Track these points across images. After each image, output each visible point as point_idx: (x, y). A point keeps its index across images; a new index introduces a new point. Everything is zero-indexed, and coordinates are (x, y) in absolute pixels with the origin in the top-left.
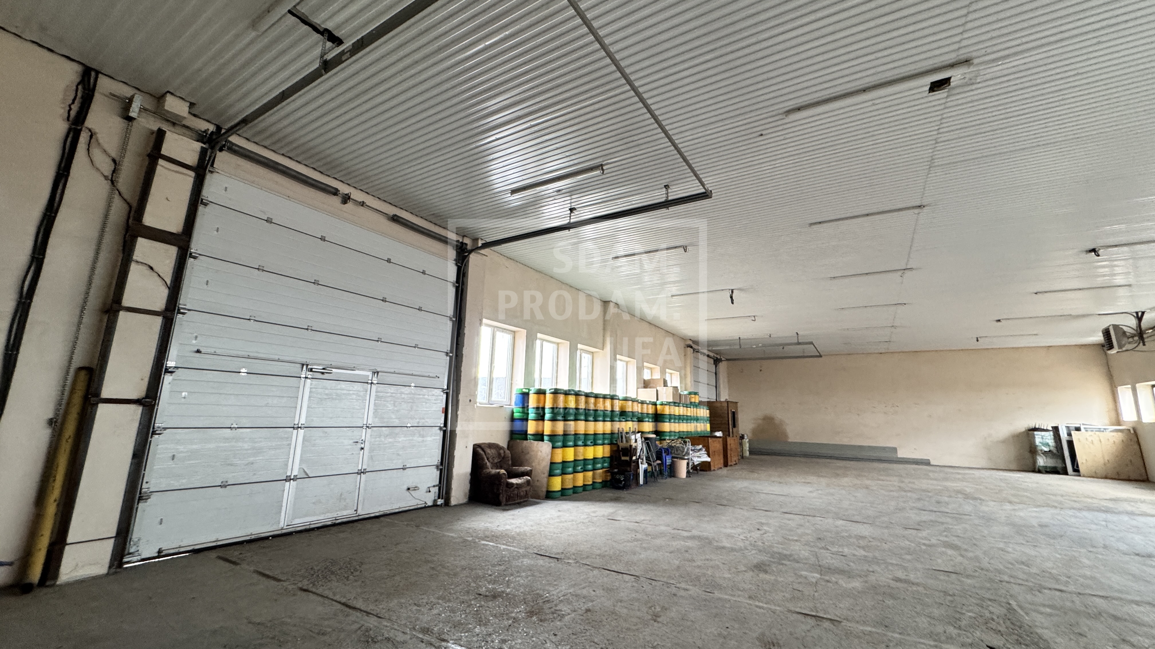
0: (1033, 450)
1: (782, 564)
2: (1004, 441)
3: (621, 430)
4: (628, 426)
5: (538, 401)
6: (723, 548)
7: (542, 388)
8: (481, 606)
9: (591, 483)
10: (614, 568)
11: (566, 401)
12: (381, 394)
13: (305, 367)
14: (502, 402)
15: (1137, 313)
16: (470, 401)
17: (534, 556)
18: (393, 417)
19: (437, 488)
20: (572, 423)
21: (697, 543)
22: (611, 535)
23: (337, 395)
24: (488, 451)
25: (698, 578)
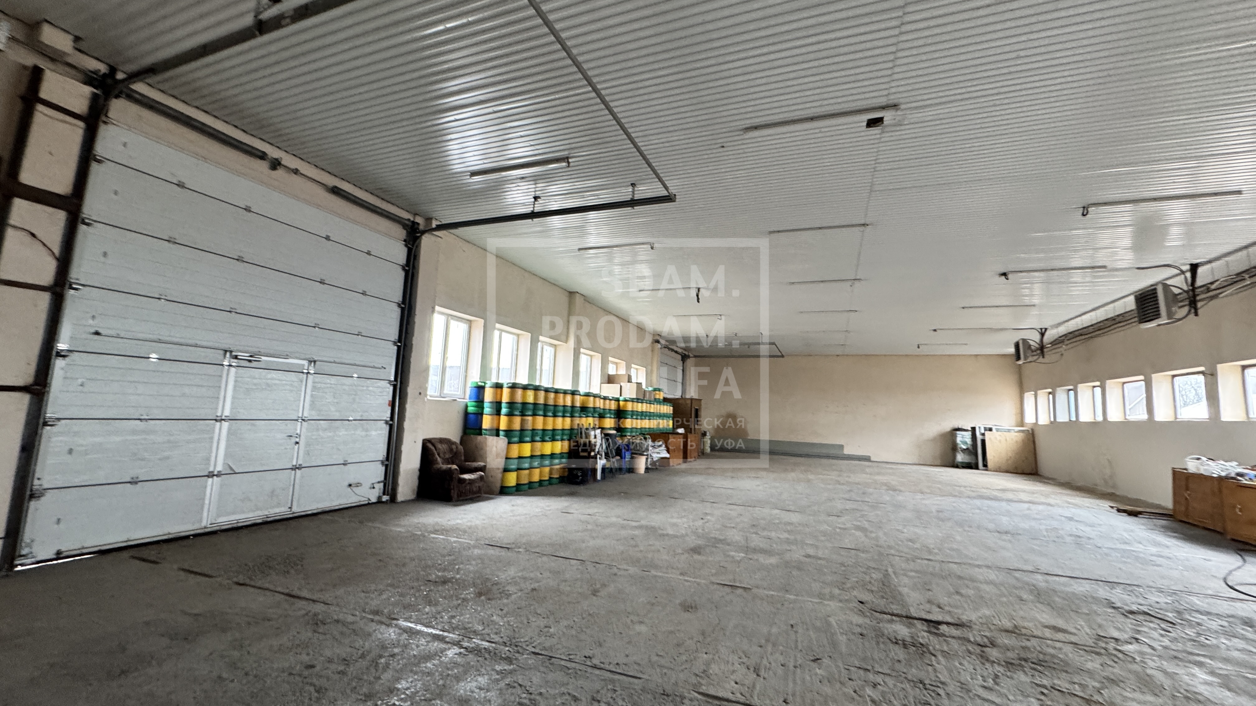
0: (954, 448)
1: (716, 547)
2: (934, 440)
3: (581, 426)
4: (588, 422)
5: (495, 394)
6: (667, 535)
7: (500, 381)
8: (430, 590)
9: (547, 478)
10: (562, 555)
11: (524, 396)
12: (319, 385)
13: (228, 354)
14: (455, 395)
15: (1041, 329)
16: (420, 394)
17: (485, 546)
18: (333, 409)
19: (382, 484)
20: (530, 418)
21: (644, 531)
22: (563, 526)
23: (268, 385)
24: (439, 446)
25: (638, 561)
